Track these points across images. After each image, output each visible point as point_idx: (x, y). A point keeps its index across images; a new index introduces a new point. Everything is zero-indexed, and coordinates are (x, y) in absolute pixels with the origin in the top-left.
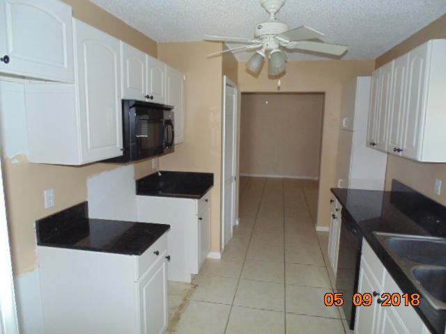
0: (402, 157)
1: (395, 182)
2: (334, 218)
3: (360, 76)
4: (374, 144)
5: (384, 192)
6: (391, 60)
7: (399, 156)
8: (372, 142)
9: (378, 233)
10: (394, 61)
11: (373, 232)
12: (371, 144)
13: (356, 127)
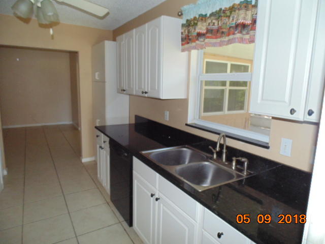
0: (148, 97)
1: (137, 117)
2: (102, 149)
3: (107, 40)
4: (124, 90)
5: (130, 125)
6: (132, 29)
7: (145, 97)
8: (123, 89)
9: (144, 152)
10: (134, 30)
11: (140, 152)
12: (122, 90)
13: (107, 79)
